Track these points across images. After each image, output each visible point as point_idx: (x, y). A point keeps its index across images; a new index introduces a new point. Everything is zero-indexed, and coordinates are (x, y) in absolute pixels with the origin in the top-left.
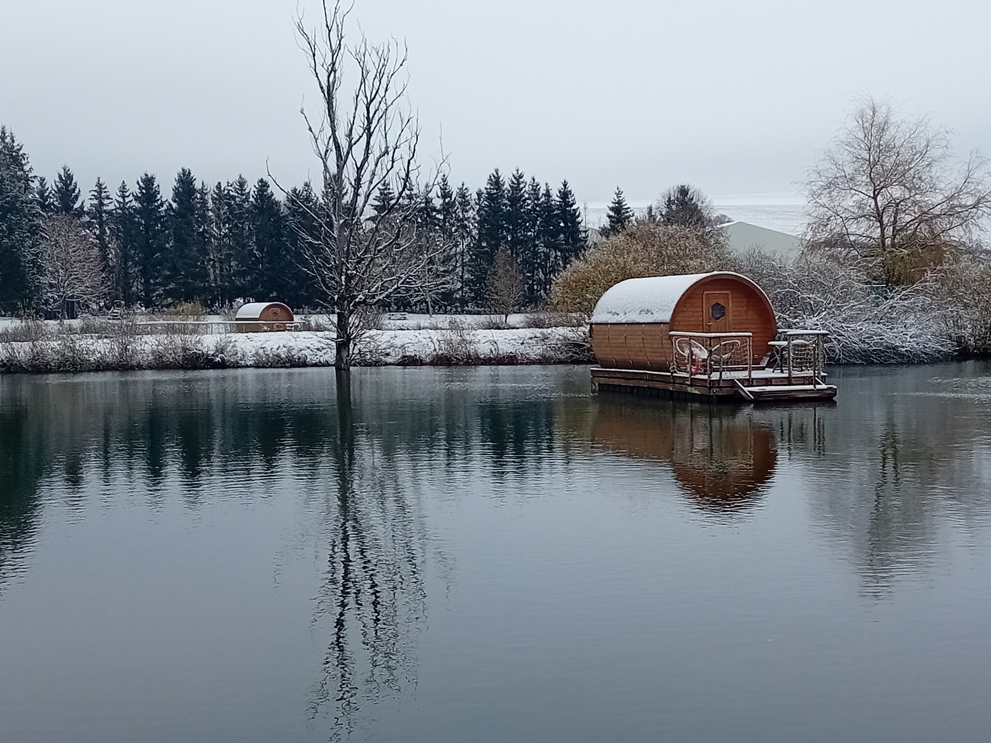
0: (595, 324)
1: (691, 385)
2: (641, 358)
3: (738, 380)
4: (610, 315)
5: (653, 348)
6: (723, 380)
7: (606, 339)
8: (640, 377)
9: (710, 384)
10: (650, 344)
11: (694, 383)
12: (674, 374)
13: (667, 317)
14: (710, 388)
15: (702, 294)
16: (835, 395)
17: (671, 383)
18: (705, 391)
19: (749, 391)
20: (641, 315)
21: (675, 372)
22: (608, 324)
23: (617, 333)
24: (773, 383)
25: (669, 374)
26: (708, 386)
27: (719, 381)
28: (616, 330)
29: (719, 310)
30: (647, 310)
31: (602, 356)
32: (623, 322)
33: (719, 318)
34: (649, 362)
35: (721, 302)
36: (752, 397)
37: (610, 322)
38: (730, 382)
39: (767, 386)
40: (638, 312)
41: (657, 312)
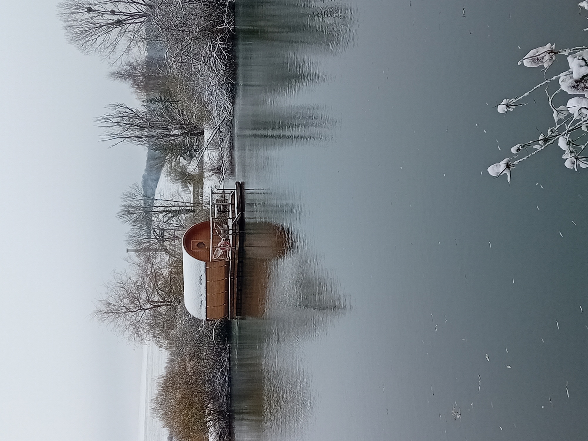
0: (207, 318)
1: (235, 247)
2: (223, 283)
3: (232, 222)
4: (202, 306)
5: (218, 274)
6: (233, 228)
7: (214, 308)
8: (232, 282)
9: (234, 234)
10: (216, 276)
11: (234, 245)
12: (231, 259)
13: (203, 263)
14: (236, 234)
15: (193, 251)
16: (239, 182)
17: (234, 261)
18: (238, 237)
19: (237, 215)
20: (202, 284)
21: (229, 258)
22: (207, 307)
23: (211, 301)
24: (234, 210)
25: (230, 261)
26: (235, 235)
27: (233, 230)
28: (210, 301)
29: (200, 245)
30: (200, 279)
31: (223, 314)
32: (205, 296)
33: (204, 245)
34: (225, 279)
35: (197, 244)
36: (240, 212)
37: (205, 306)
38: (233, 226)
39: (235, 212)
40: (201, 286)
41: (201, 272)
